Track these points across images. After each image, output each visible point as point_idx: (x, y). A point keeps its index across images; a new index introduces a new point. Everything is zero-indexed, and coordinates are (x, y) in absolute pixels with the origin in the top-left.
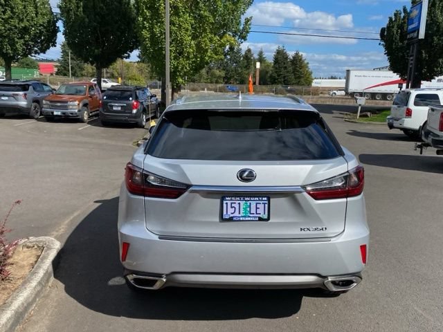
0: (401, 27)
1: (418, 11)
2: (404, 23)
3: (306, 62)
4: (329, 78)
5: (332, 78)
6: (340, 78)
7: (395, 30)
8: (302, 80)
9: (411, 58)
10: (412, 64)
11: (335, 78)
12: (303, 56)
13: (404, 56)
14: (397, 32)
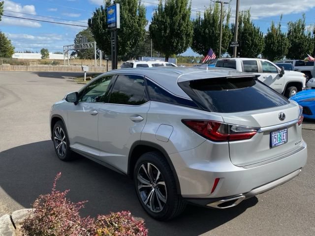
0: (102, 19)
1: (114, 10)
2: (104, 17)
3: (8, 39)
4: (24, 53)
5: (27, 52)
6: (33, 53)
7: (99, 21)
8: (7, 53)
9: (113, 40)
10: (114, 44)
11: (29, 52)
12: (5, 35)
13: (107, 39)
14: (100, 22)
